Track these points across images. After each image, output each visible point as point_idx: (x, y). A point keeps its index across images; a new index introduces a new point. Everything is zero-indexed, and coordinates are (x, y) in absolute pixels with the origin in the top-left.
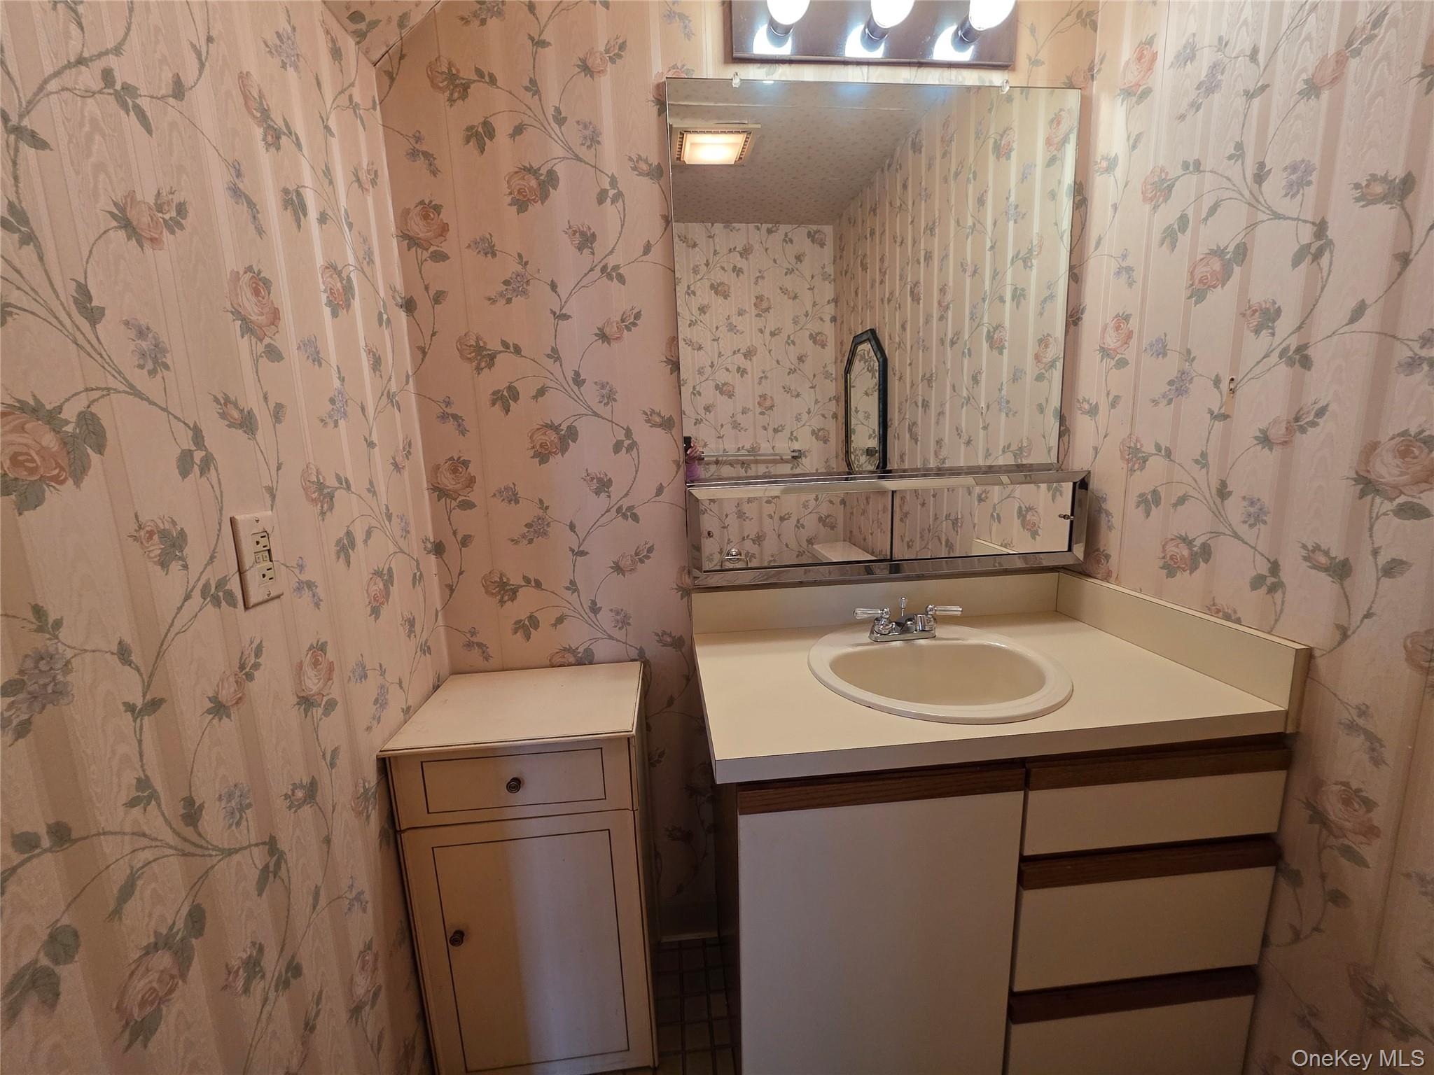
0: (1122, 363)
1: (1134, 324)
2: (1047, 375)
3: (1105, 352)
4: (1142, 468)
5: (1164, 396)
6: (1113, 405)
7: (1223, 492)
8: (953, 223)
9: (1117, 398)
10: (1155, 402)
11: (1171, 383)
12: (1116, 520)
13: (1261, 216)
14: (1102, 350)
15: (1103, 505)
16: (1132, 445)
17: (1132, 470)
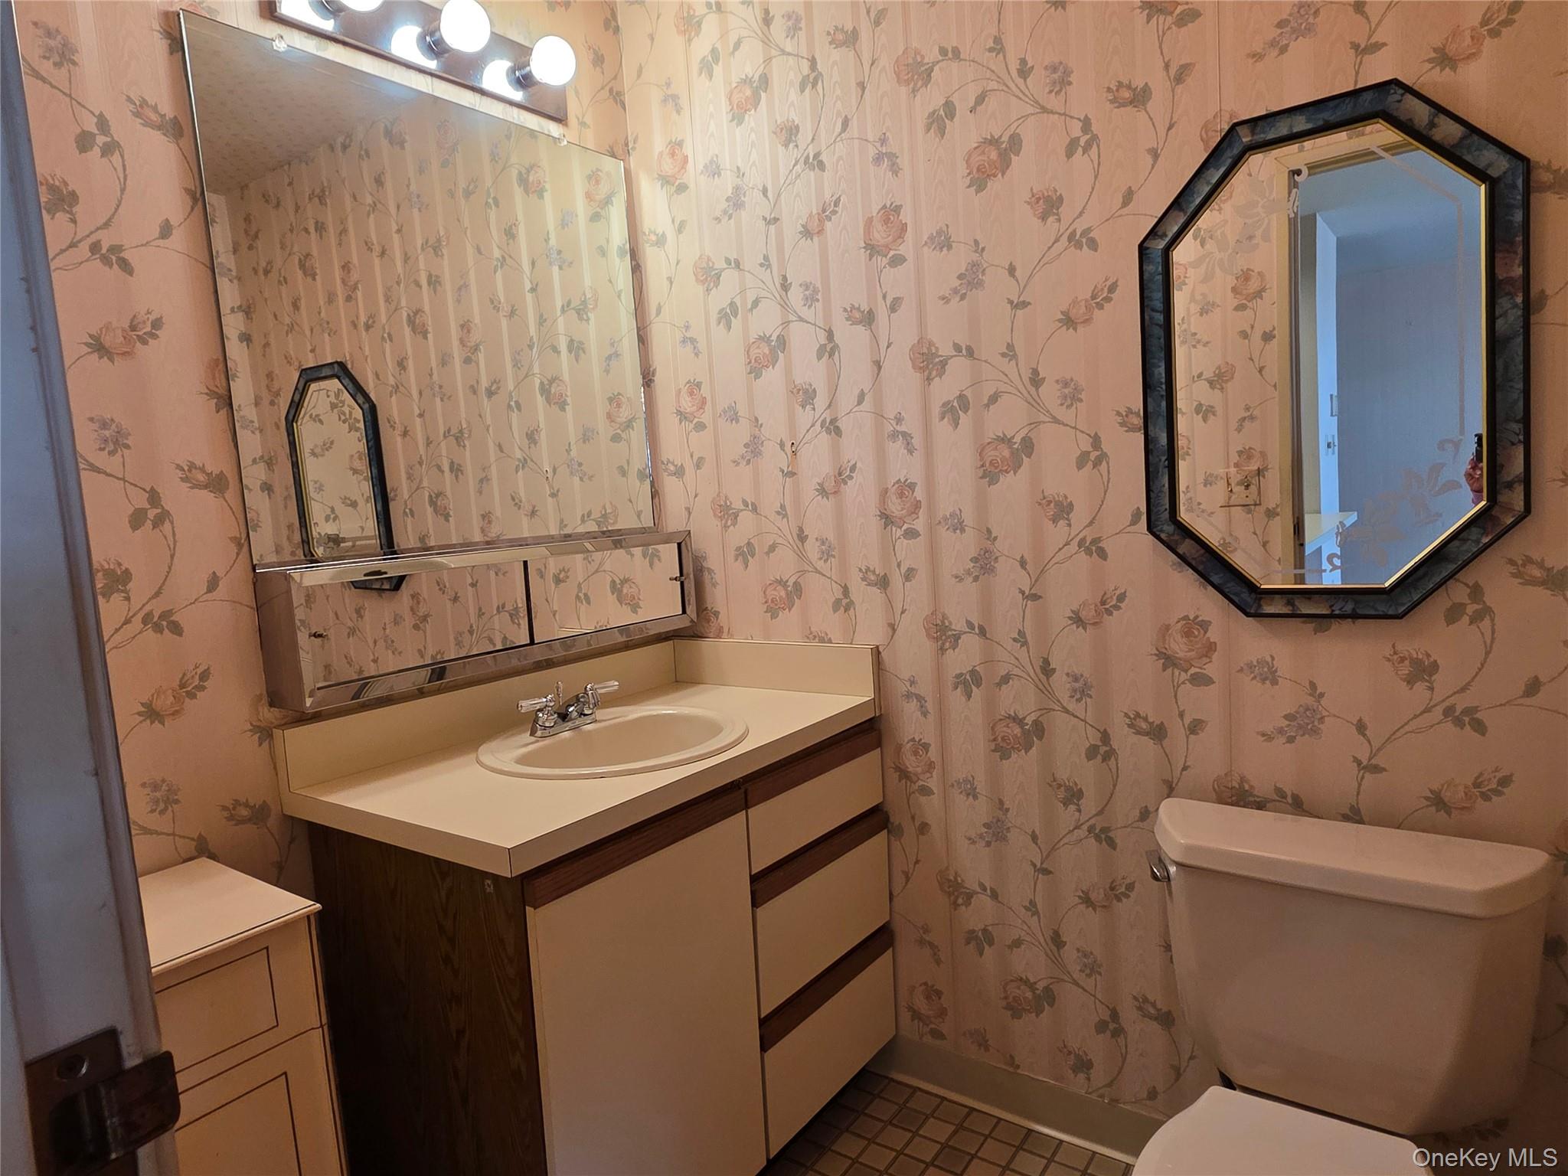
0: (701, 427)
1: (705, 391)
2: (623, 435)
3: (682, 416)
4: (734, 524)
5: (743, 457)
6: (698, 466)
7: (802, 538)
8: (470, 251)
9: (701, 460)
10: (736, 463)
11: (746, 446)
12: (719, 576)
13: (792, 318)
14: (679, 413)
15: (704, 564)
16: (722, 503)
17: (726, 527)
